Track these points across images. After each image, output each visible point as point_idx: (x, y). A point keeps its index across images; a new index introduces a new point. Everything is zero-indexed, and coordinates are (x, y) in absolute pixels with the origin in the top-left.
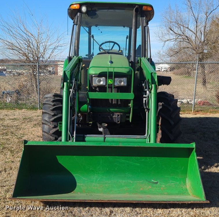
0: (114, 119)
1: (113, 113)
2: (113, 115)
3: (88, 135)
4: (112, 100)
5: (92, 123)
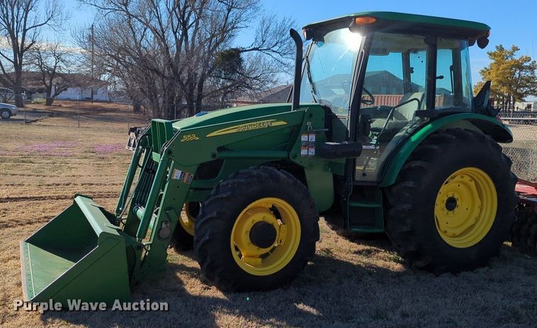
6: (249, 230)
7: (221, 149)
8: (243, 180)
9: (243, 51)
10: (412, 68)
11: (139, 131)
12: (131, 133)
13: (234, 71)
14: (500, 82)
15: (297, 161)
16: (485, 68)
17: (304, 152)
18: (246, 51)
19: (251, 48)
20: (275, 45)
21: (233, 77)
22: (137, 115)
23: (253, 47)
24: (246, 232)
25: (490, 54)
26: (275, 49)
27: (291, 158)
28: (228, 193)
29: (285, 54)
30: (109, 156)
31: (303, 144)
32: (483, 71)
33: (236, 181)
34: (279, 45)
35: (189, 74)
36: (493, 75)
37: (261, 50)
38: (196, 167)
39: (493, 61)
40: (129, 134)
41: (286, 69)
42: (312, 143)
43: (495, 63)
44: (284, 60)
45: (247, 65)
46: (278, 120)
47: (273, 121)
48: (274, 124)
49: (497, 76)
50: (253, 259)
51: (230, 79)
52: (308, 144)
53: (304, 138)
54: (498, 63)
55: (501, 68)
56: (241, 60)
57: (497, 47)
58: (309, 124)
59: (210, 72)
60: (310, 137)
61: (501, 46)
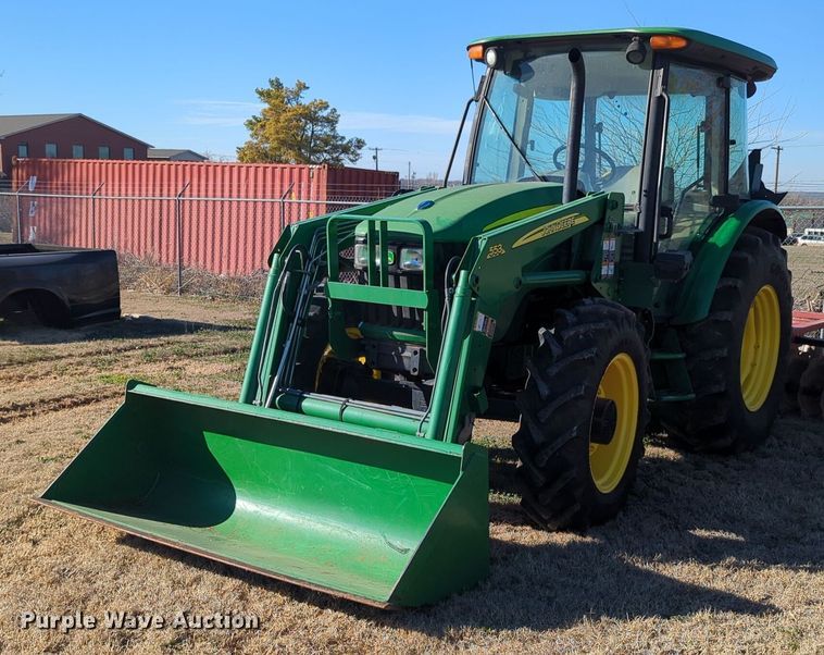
0: (405, 361)
1: (403, 344)
2: (403, 352)
3: (313, 395)
4: (400, 309)
5: (330, 348)
14: (283, 143)
16: (254, 117)
17: (604, 271)
25: (261, 94)
27: (593, 283)
31: (604, 256)
32: (250, 123)
36: (270, 129)
39: (267, 106)
42: (612, 254)
43: (271, 109)
46: (581, 215)
47: (576, 216)
48: (576, 221)
49: (277, 133)
52: (608, 257)
53: (605, 245)
54: (277, 110)
55: (282, 118)
57: (271, 82)
58: (612, 219)
60: (611, 243)
61: (277, 80)
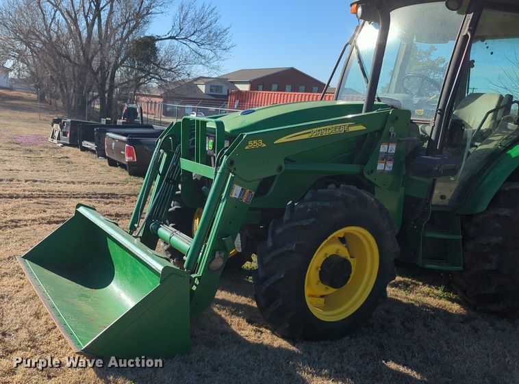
6: (320, 265)
7: (288, 160)
8: (327, 204)
9: (158, 40)
10: (473, 61)
11: (64, 122)
12: (55, 125)
13: (148, 61)
15: (370, 178)
17: (380, 166)
18: (161, 39)
19: (168, 36)
20: (193, 34)
21: (147, 68)
22: (43, 105)
23: (170, 35)
24: (317, 268)
26: (193, 38)
27: (365, 175)
28: (312, 220)
29: (202, 44)
30: (35, 148)
31: (381, 156)
33: (319, 204)
34: (197, 34)
35: (102, 63)
37: (177, 39)
38: (257, 183)
40: (52, 126)
41: (203, 61)
42: (392, 155)
44: (201, 51)
45: (161, 54)
46: (357, 124)
47: (352, 125)
48: (352, 129)
50: (316, 299)
51: (143, 71)
52: (386, 157)
53: (383, 148)
56: (155, 50)
58: (392, 130)
59: (123, 61)
60: (390, 146)
